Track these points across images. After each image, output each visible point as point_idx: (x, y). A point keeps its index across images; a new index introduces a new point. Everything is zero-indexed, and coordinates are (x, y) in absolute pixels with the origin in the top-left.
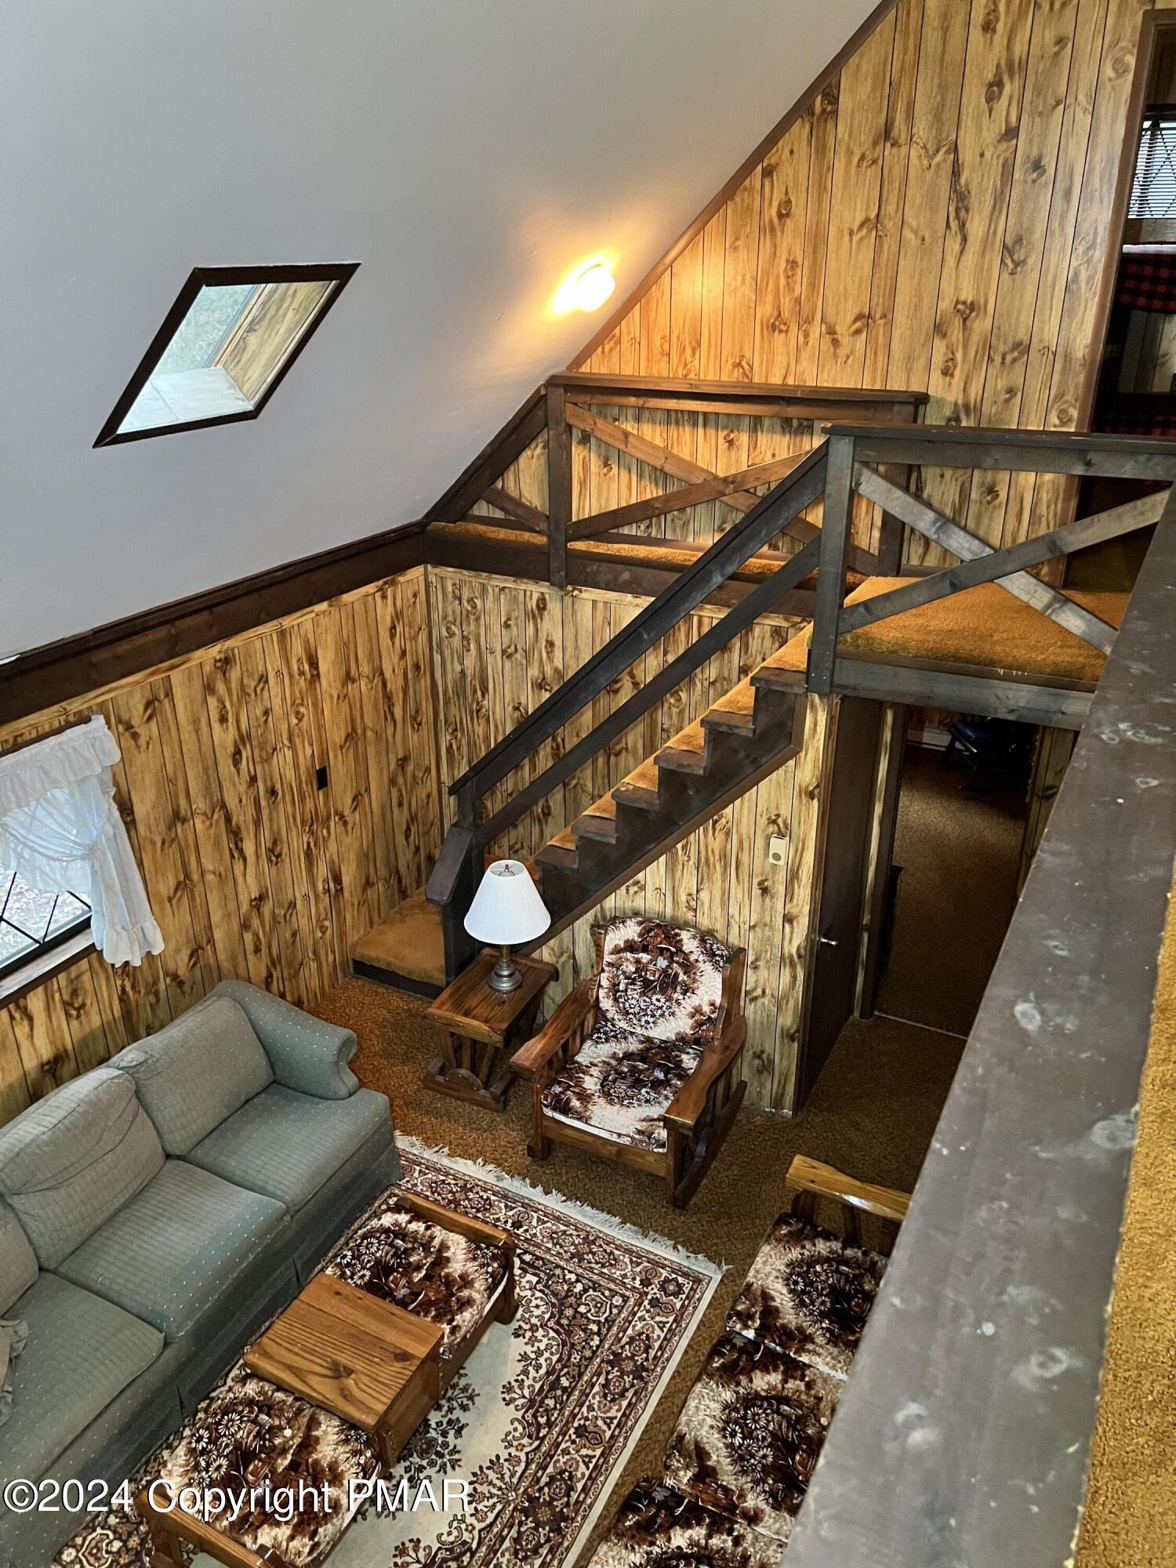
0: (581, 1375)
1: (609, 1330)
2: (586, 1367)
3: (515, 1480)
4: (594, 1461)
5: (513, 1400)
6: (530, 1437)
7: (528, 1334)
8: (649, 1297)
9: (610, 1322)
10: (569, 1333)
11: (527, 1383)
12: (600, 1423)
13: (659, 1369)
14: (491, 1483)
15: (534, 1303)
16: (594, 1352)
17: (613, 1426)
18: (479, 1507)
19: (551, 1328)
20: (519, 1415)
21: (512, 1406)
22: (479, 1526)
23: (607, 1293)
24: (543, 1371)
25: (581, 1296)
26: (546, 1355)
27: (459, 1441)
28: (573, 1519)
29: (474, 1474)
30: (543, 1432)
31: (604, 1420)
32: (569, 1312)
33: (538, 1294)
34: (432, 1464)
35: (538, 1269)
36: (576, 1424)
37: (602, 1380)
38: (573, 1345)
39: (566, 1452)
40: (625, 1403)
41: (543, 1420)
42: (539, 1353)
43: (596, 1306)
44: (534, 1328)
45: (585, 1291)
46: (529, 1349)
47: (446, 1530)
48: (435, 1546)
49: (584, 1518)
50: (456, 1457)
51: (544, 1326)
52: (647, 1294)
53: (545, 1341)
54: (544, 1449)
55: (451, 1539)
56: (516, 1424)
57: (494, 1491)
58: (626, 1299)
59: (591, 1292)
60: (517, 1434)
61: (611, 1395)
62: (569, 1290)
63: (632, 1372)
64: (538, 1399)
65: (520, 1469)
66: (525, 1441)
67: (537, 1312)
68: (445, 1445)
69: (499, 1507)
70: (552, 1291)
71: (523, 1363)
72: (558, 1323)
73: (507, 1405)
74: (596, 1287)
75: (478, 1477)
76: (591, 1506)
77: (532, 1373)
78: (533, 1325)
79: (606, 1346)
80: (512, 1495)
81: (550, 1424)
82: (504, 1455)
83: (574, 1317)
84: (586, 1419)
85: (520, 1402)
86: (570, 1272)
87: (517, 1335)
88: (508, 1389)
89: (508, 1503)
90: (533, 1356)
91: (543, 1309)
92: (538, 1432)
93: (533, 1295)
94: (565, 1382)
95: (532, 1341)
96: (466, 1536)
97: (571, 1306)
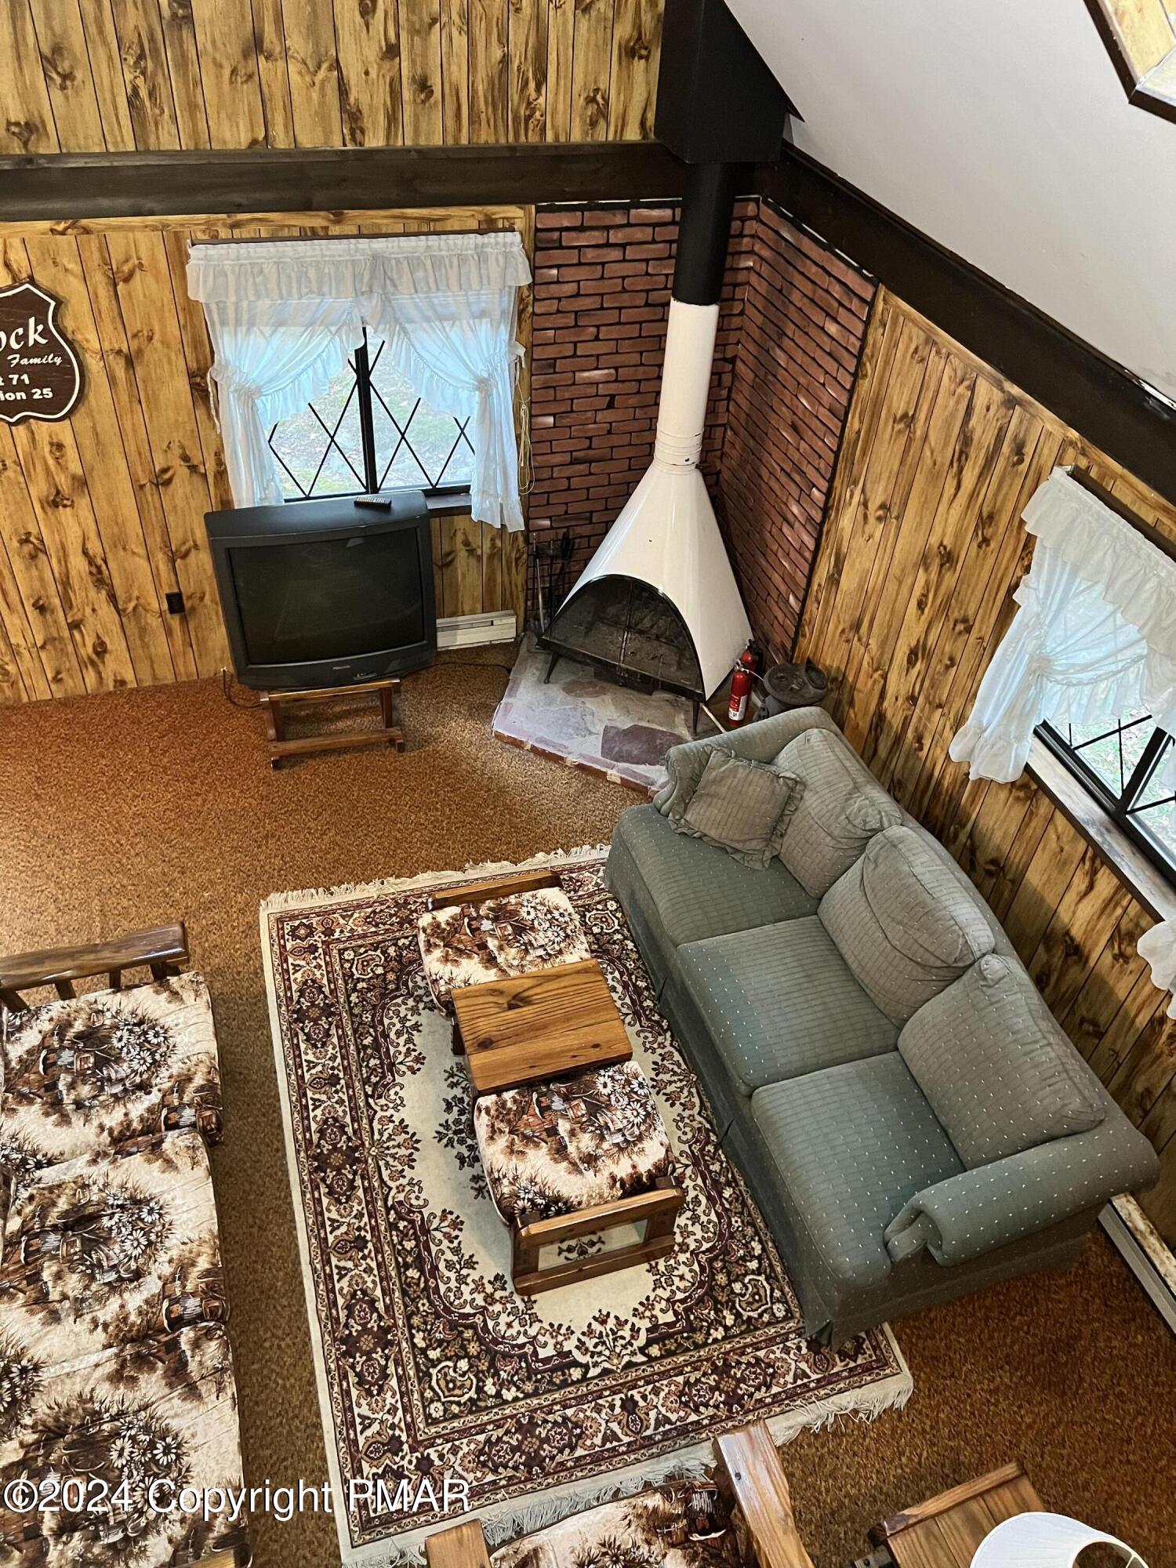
0: (404, 1293)
1: (417, 1364)
2: (406, 1306)
3: (382, 1163)
4: (329, 1229)
5: (443, 1218)
6: (400, 1203)
7: (489, 1289)
8: (406, 1447)
9: (424, 1376)
10: (453, 1326)
11: (446, 1243)
12: (350, 1265)
13: (333, 1366)
14: (399, 1146)
15: (516, 1324)
16: (411, 1327)
17: (335, 1271)
18: (391, 1125)
19: (474, 1315)
20: (426, 1212)
21: (439, 1214)
22: (380, 1114)
23: (455, 1409)
24: (442, 1266)
25: (479, 1380)
26: (453, 1284)
27: (455, 1152)
28: (310, 1173)
29: (417, 1141)
30: (392, 1215)
31: (349, 1270)
32: (473, 1348)
33: (522, 1340)
34: (457, 1122)
35: (553, 1370)
36: (370, 1245)
37: (380, 1306)
38: (438, 1316)
39: (359, 1216)
40: (341, 1301)
41: (402, 1224)
42: (462, 1280)
43: (453, 1381)
44: (490, 1299)
45: (480, 1390)
46: (474, 1275)
47: (401, 1094)
48: (398, 1079)
49: (302, 1181)
50: (445, 1141)
51: (483, 1311)
52: (413, 1450)
53: (467, 1296)
54: (380, 1203)
55: (392, 1092)
56: (421, 1202)
57: (391, 1144)
58: (431, 1421)
59: (472, 1394)
60: (413, 1196)
61: (360, 1299)
62: (496, 1374)
63: (358, 1339)
64: (423, 1239)
65: (385, 1174)
66: (401, 1197)
67: (504, 1319)
68: (462, 1142)
69: (377, 1136)
70: (512, 1357)
71: (466, 1257)
72: (473, 1326)
73: (444, 1211)
74: (473, 1406)
75: (413, 1142)
76: (303, 1194)
77: (449, 1256)
78: (493, 1302)
79: (404, 1345)
80: (374, 1151)
81: (392, 1226)
82: (407, 1172)
83: (463, 1347)
84: (364, 1258)
85: (436, 1223)
86: (516, 1399)
87: (498, 1278)
88: (457, 1224)
89: (372, 1145)
90: (464, 1272)
91: (502, 1327)
92: (396, 1212)
93: (525, 1333)
94: (413, 1273)
95: (479, 1287)
96: (383, 1101)
97: (478, 1357)
